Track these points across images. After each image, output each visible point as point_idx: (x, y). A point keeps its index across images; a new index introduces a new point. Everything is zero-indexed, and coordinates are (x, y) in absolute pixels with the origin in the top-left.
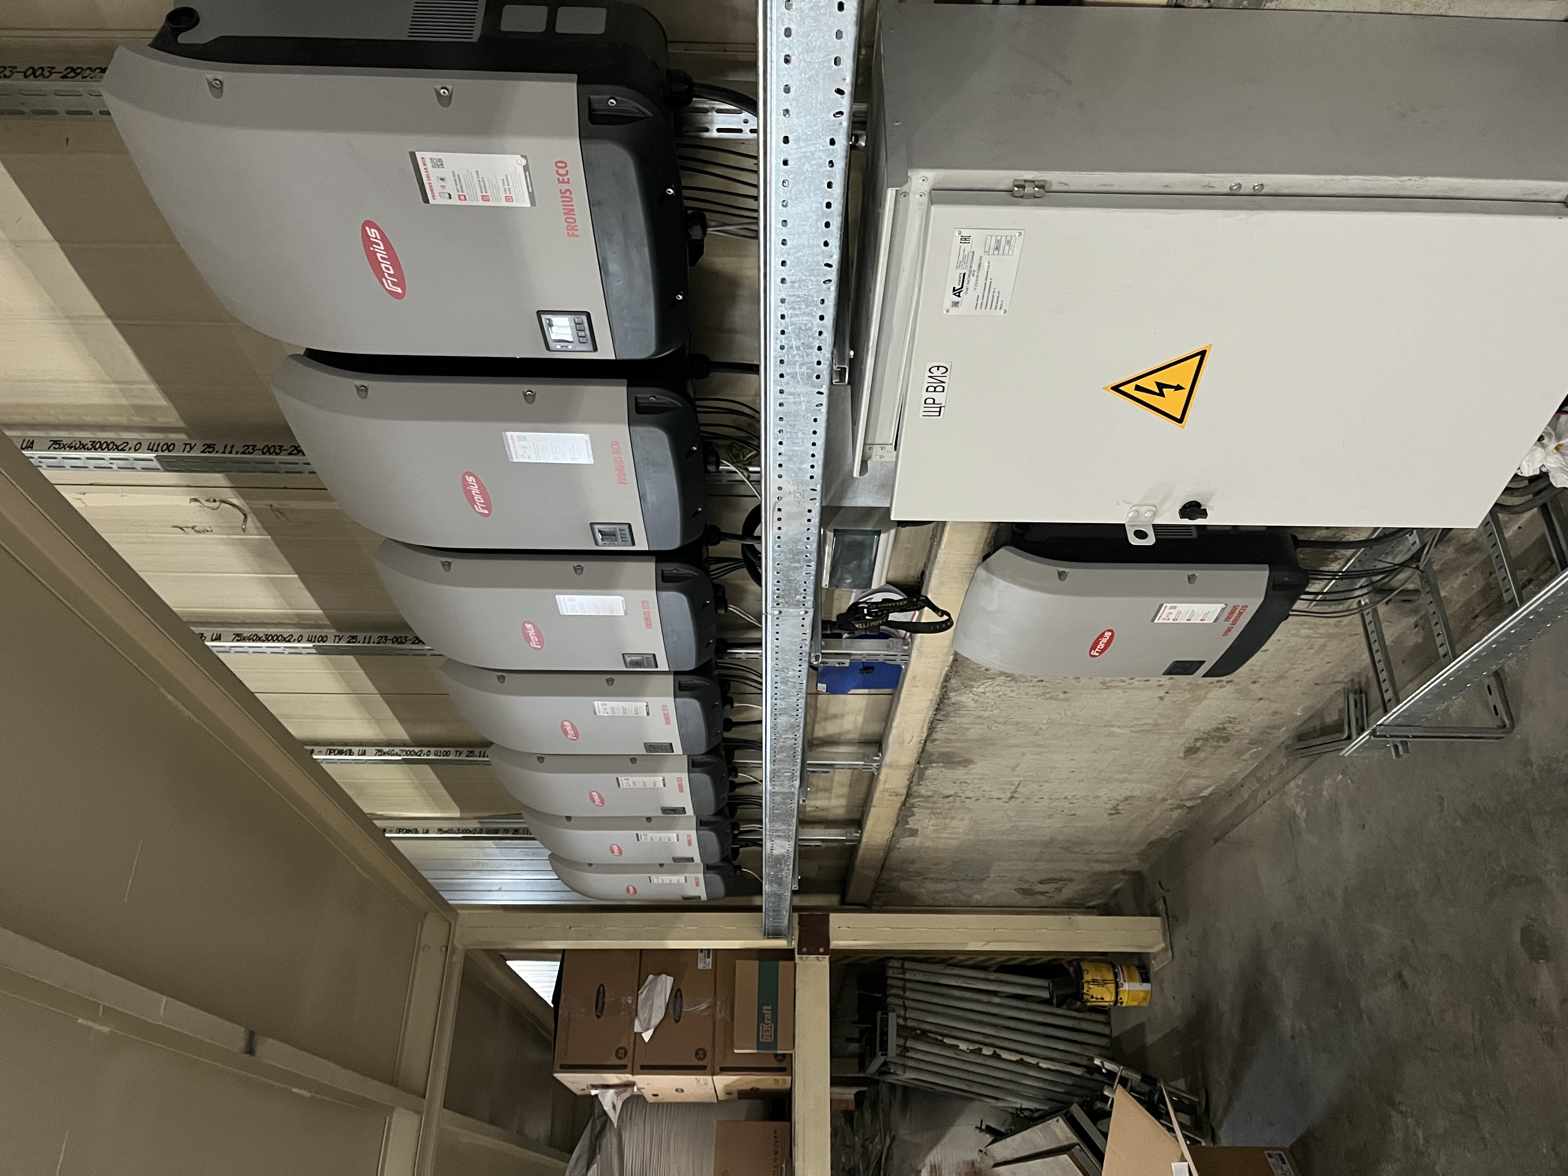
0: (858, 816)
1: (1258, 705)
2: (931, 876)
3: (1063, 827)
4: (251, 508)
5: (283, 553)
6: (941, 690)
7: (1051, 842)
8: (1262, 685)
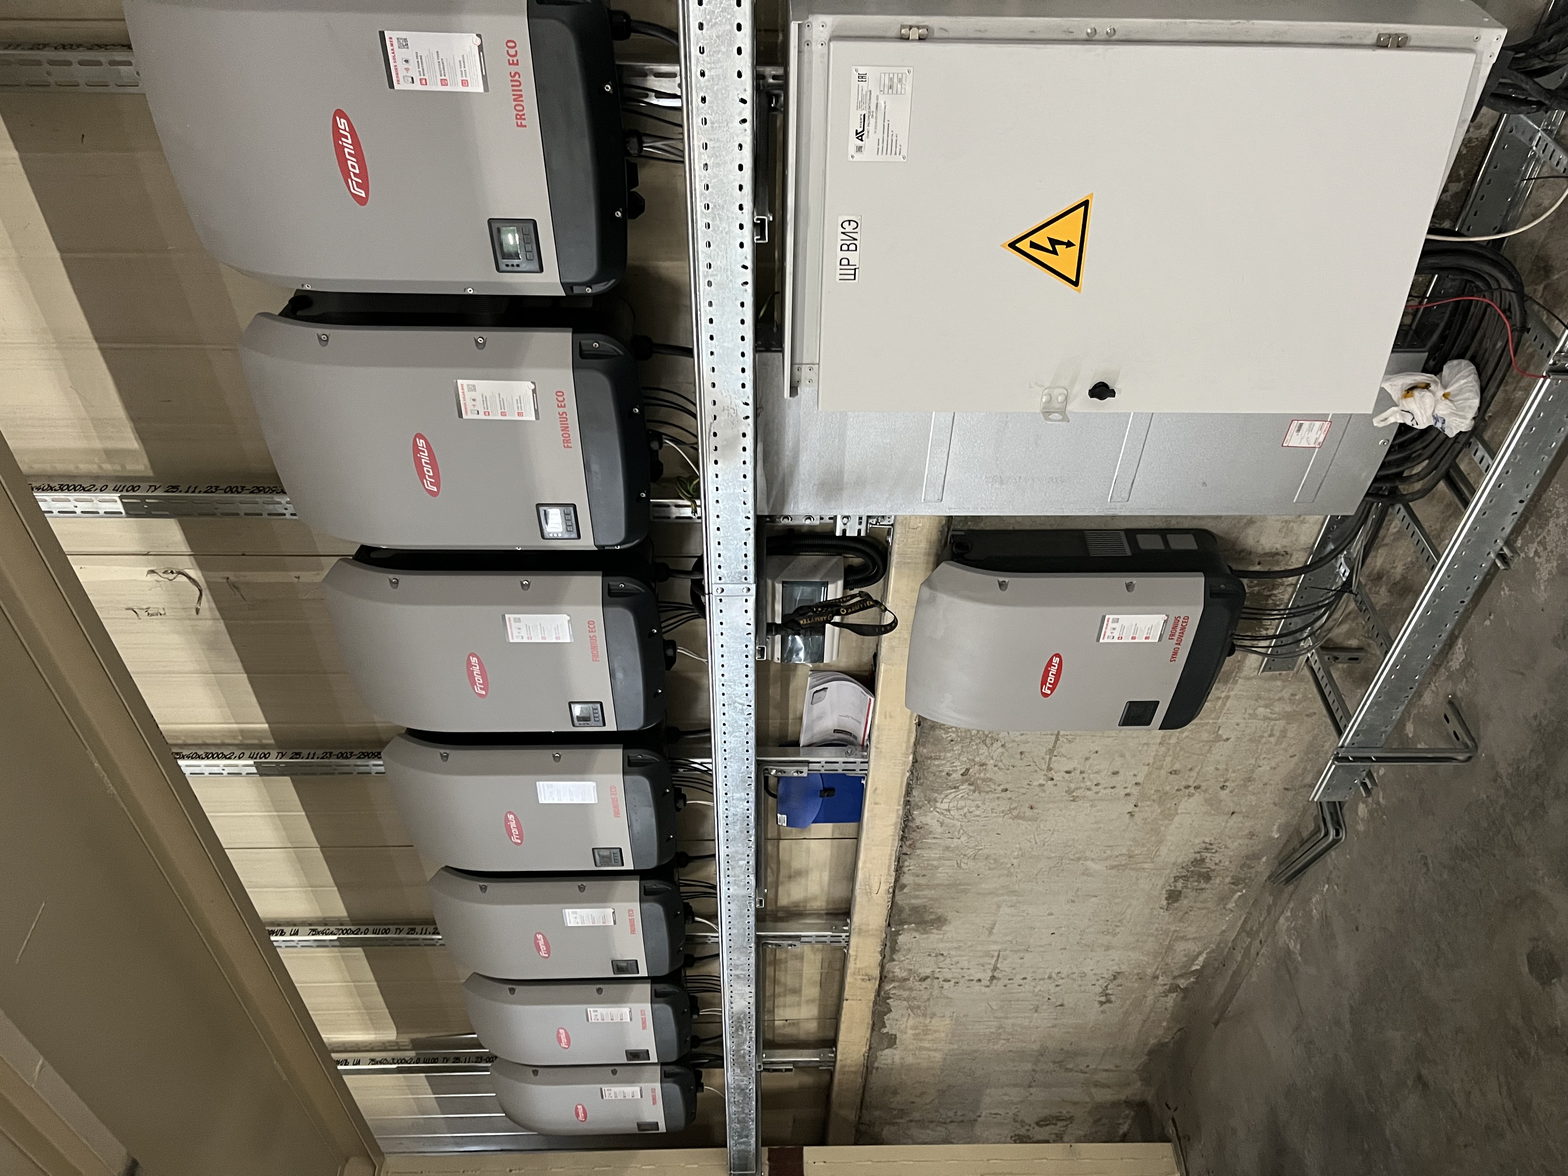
0: (831, 1034)
1: (1231, 823)
2: (916, 1115)
3: (1053, 1027)
4: (207, 582)
5: (234, 643)
6: (904, 809)
7: (1042, 1052)
8: (1231, 792)
